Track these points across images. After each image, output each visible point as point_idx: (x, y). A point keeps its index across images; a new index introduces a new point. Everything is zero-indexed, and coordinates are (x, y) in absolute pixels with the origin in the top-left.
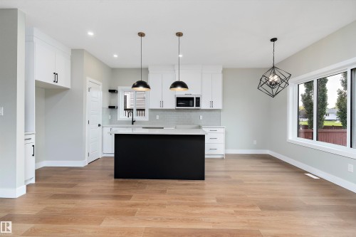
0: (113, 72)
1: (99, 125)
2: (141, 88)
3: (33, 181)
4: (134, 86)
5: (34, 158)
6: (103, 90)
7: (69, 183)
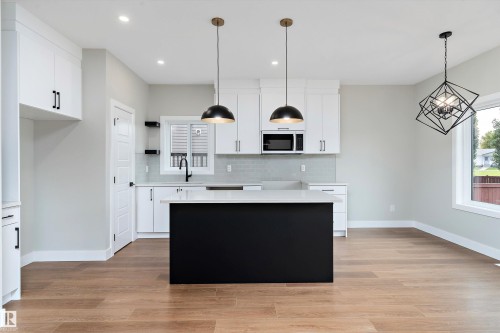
0: (153, 90)
1: (131, 184)
2: (218, 119)
3: (17, 296)
4: (205, 116)
5: (18, 251)
6: (136, 123)
7: (86, 296)
